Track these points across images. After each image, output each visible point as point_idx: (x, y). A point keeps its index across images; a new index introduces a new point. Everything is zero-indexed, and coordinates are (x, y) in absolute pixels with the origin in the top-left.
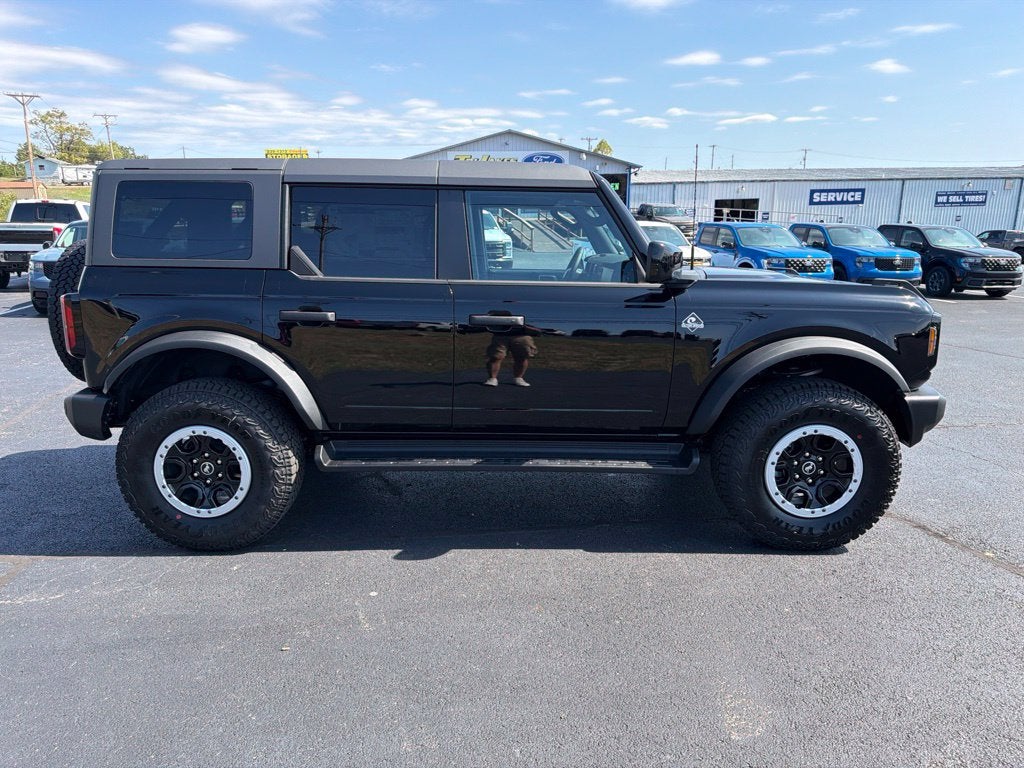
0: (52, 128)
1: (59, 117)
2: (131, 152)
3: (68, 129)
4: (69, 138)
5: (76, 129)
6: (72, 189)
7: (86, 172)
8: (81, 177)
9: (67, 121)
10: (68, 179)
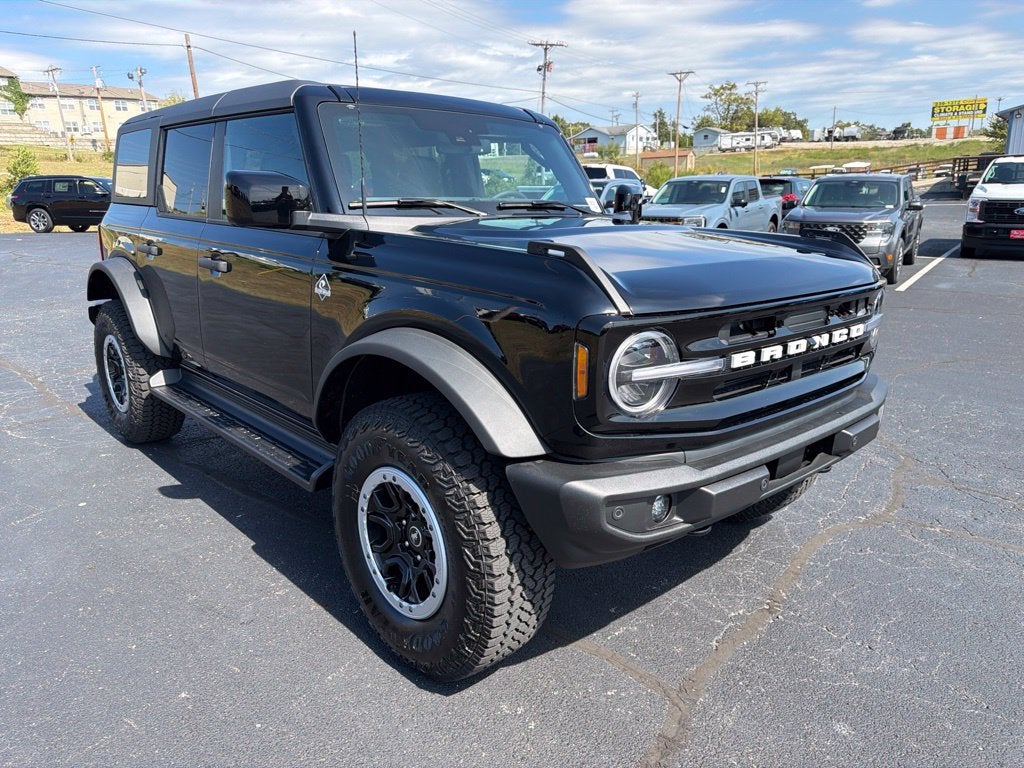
0: (721, 100)
1: (730, 89)
2: (793, 117)
3: (735, 100)
4: (735, 108)
5: (742, 99)
6: (725, 156)
7: (739, 139)
8: (735, 144)
9: (735, 92)
10: (724, 147)
